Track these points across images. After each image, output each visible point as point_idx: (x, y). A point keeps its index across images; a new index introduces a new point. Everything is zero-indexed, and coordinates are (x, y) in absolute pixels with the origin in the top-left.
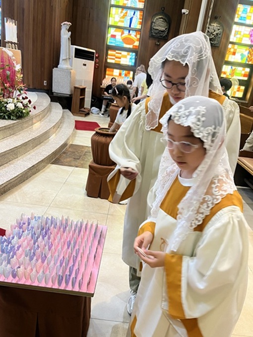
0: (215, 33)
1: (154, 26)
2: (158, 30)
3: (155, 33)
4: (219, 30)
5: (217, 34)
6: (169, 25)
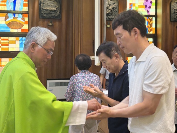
0: (110, 8)
1: (43, 6)
2: (48, 10)
3: (45, 14)
4: (114, 4)
5: (113, 8)
6: (60, 4)
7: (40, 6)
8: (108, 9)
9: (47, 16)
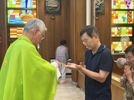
1: (48, 4)
2: (51, 7)
3: (49, 10)
6: (60, 2)
7: (46, 4)
8: (97, 5)
9: (51, 11)
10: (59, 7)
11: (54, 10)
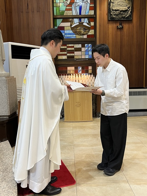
1: (113, 6)
2: (118, 10)
3: (115, 15)
9: (117, 17)
10: (130, 10)
11: (122, 14)
